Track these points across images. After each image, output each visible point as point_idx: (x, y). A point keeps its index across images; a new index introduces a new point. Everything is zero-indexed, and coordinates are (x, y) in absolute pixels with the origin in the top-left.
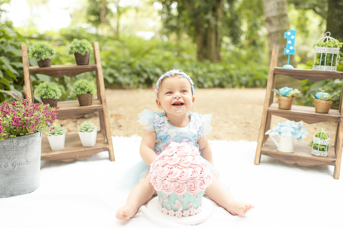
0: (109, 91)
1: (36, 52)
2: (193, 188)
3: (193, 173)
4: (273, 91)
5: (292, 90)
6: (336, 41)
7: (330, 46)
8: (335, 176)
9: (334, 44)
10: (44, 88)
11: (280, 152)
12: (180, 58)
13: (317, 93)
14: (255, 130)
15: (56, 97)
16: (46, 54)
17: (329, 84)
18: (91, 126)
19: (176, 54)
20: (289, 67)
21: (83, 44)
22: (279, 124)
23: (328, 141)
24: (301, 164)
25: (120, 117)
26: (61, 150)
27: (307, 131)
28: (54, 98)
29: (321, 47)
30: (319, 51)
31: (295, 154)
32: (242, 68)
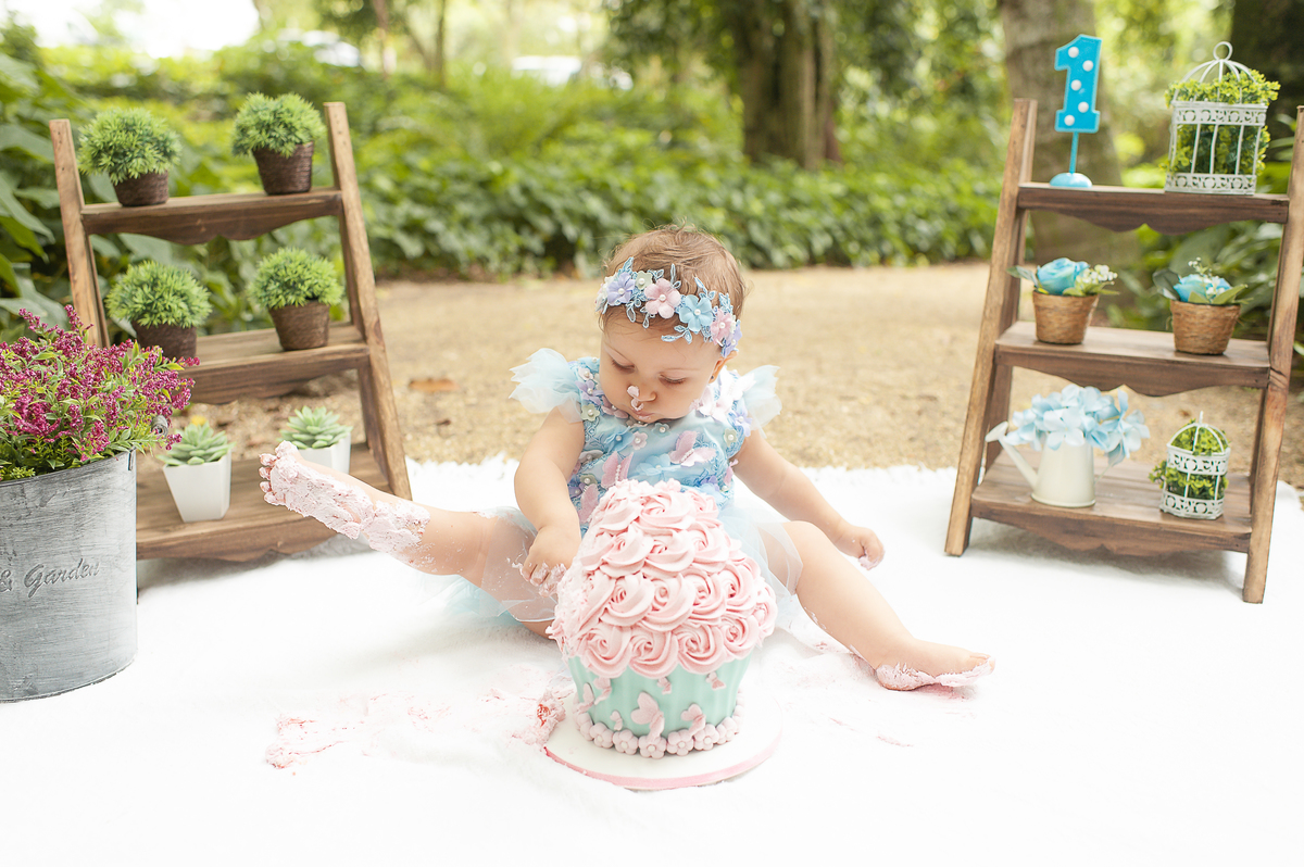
0: (385, 294)
1: (107, 149)
2: (702, 650)
3: (703, 594)
4: (1015, 275)
5: (1088, 271)
6: (1256, 75)
7: (1228, 95)
8: (1250, 591)
9: (1246, 90)
10: (141, 285)
11: (1044, 507)
12: (679, 154)
13: (1182, 280)
14: (951, 424)
15: (189, 320)
16: (146, 155)
17: (1242, 240)
18: (328, 427)
19: (666, 137)
20: (1078, 181)
21: (286, 114)
22: (1037, 400)
23: (1223, 458)
24: (1123, 549)
25: (445, 387)
26: (218, 517)
27: (1143, 423)
28: (183, 321)
29: (1195, 102)
30: (1190, 116)
31: (1098, 512)
32: (918, 188)
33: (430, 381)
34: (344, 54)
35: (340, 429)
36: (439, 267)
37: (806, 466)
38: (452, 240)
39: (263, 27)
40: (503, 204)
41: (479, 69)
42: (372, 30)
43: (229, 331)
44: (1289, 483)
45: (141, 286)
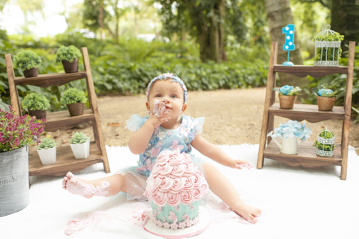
0: (101, 100)
1: (21, 62)
2: (187, 198)
3: (187, 182)
4: (273, 90)
5: (293, 88)
6: (337, 34)
7: (330, 39)
8: (342, 177)
9: (335, 38)
11: (284, 154)
12: (183, 60)
13: (320, 90)
14: (258, 132)
15: (44, 109)
16: (32, 63)
17: (336, 79)
18: (83, 137)
19: (179, 55)
20: (290, 64)
21: (71, 51)
22: (281, 124)
23: (333, 139)
24: (306, 166)
25: (118, 125)
26: (53, 163)
27: (311, 130)
28: (42, 109)
29: (321, 41)
30: (320, 45)
31: (299, 155)
32: (248, 67)
33: (113, 124)
34: (91, 35)
35: (87, 137)
36: (117, 92)
37: (218, 145)
38: (120, 85)
39: (69, 28)
40: (134, 74)
41: (128, 38)
42: (98, 28)
43: (57, 111)
44: (352, 146)
45: (30, 99)
